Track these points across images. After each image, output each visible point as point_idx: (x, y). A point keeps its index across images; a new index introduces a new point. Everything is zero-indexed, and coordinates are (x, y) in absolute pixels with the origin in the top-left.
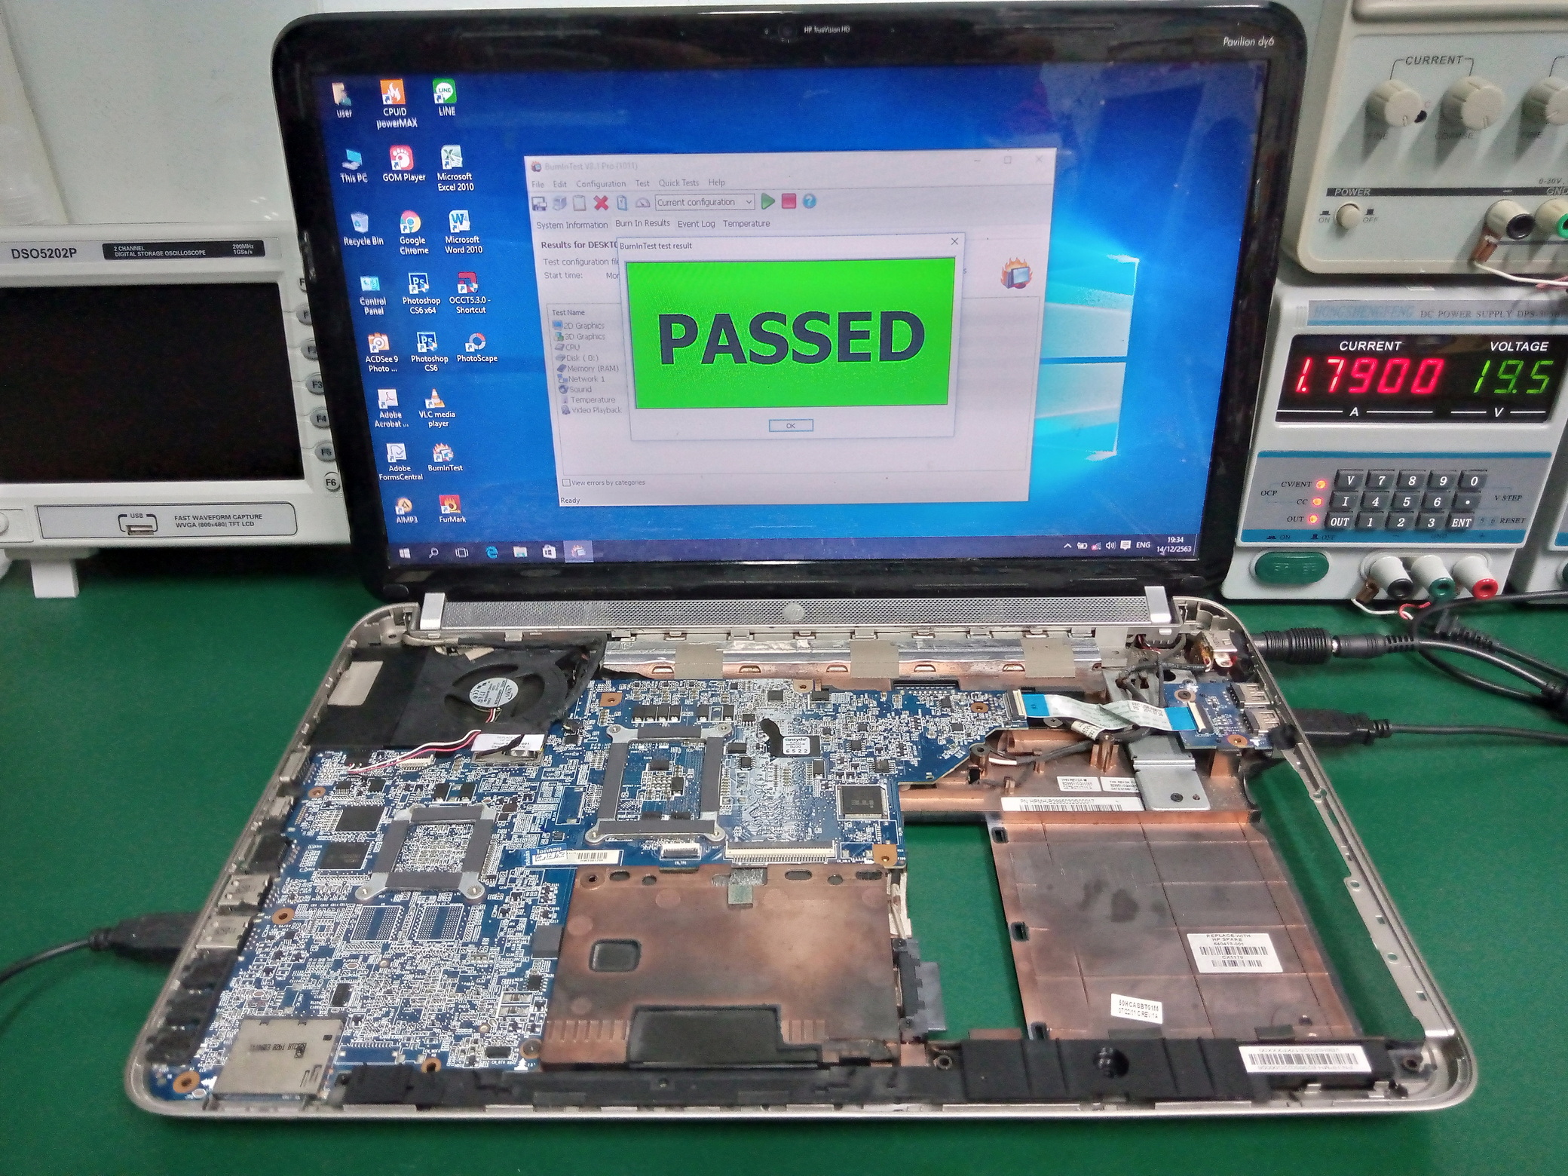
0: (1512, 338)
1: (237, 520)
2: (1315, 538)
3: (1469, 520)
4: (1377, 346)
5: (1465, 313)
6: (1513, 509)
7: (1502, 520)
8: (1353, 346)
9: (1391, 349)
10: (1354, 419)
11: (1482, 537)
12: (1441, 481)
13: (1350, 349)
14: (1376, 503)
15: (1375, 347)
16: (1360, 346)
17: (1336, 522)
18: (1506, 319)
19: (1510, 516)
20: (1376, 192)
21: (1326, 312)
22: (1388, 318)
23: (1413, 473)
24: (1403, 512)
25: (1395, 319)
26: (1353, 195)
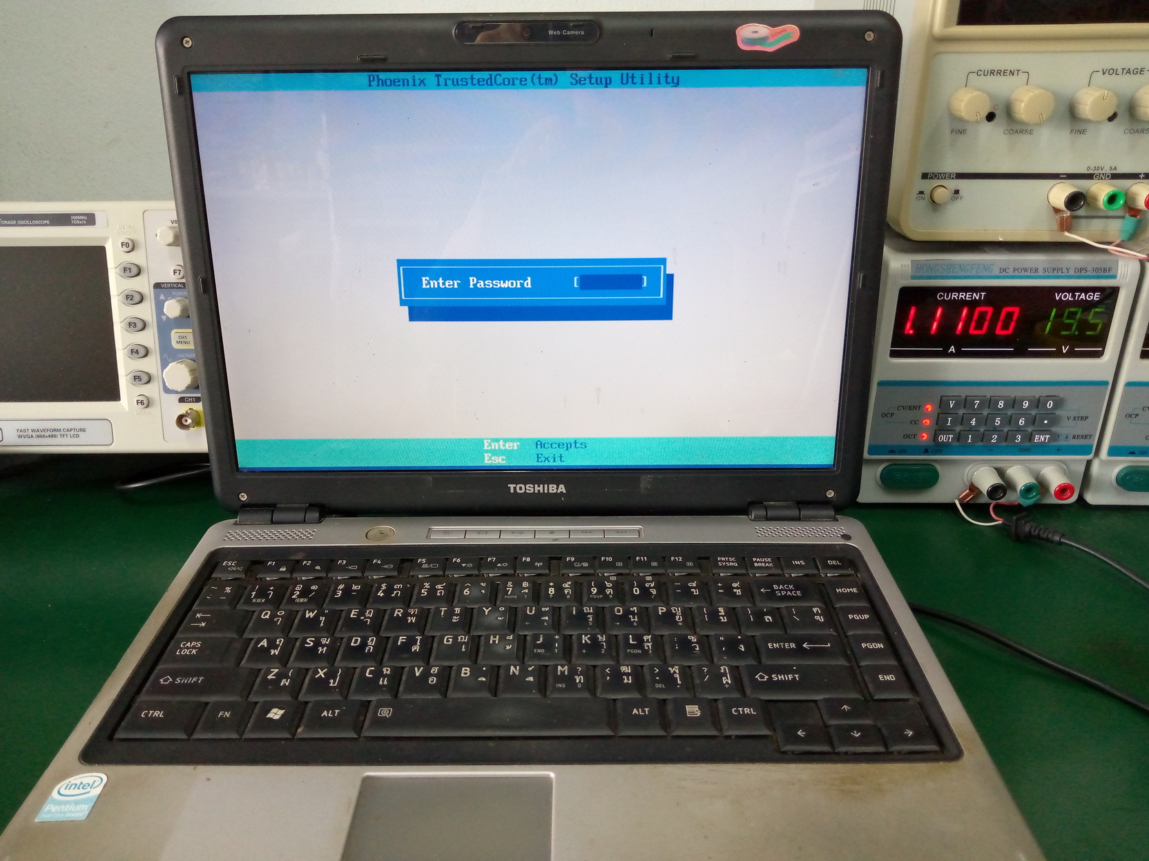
0: (1072, 290)
1: (66, 433)
2: (926, 452)
3: (1047, 437)
5: (1034, 269)
6: (1081, 428)
7: (1074, 437)
8: (947, 297)
9: (977, 298)
10: (952, 355)
11: (1059, 451)
12: (1024, 404)
13: (945, 298)
14: (973, 422)
15: (965, 297)
16: (953, 296)
17: (942, 438)
18: (1066, 274)
19: (1080, 433)
20: (961, 176)
21: (924, 269)
22: (974, 273)
23: (1001, 398)
24: (995, 430)
25: (979, 274)
26: (942, 178)
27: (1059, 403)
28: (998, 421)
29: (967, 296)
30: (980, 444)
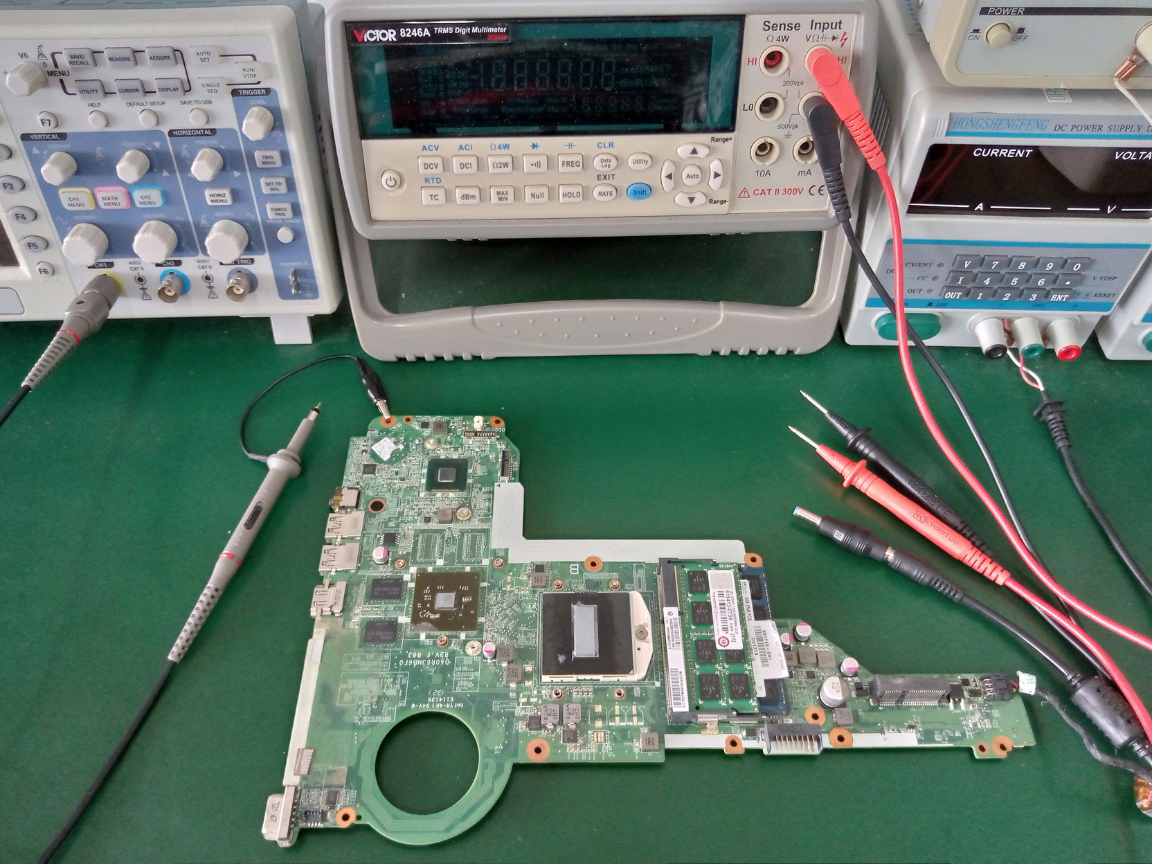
0: (1138, 150)
2: (930, 305)
3: (1066, 296)
4: (1010, 154)
5: (1097, 128)
6: (1106, 287)
7: (1095, 295)
8: (986, 153)
9: (1021, 156)
10: (979, 213)
11: (1075, 307)
12: (1048, 266)
13: (983, 155)
14: (987, 282)
15: (1007, 154)
16: (993, 152)
17: (950, 295)
18: (1136, 133)
19: (1103, 291)
20: (1030, 11)
21: (964, 124)
22: (1023, 130)
23: (1022, 258)
24: (1010, 288)
25: (1030, 132)
26: (1006, 14)
27: (1088, 263)
28: (1015, 281)
29: (1010, 153)
30: (991, 299)
